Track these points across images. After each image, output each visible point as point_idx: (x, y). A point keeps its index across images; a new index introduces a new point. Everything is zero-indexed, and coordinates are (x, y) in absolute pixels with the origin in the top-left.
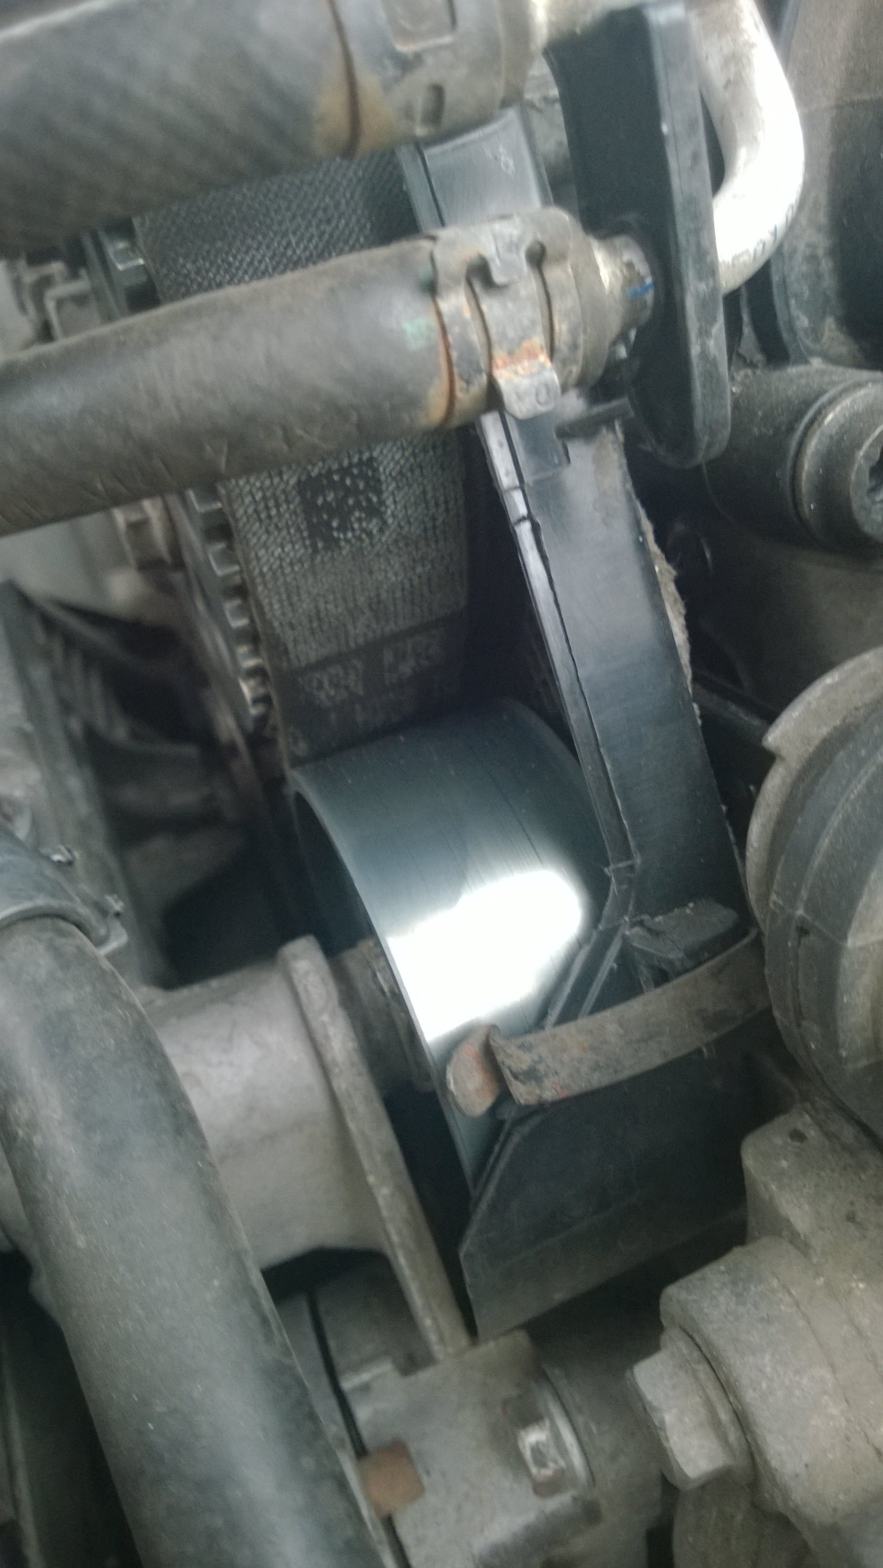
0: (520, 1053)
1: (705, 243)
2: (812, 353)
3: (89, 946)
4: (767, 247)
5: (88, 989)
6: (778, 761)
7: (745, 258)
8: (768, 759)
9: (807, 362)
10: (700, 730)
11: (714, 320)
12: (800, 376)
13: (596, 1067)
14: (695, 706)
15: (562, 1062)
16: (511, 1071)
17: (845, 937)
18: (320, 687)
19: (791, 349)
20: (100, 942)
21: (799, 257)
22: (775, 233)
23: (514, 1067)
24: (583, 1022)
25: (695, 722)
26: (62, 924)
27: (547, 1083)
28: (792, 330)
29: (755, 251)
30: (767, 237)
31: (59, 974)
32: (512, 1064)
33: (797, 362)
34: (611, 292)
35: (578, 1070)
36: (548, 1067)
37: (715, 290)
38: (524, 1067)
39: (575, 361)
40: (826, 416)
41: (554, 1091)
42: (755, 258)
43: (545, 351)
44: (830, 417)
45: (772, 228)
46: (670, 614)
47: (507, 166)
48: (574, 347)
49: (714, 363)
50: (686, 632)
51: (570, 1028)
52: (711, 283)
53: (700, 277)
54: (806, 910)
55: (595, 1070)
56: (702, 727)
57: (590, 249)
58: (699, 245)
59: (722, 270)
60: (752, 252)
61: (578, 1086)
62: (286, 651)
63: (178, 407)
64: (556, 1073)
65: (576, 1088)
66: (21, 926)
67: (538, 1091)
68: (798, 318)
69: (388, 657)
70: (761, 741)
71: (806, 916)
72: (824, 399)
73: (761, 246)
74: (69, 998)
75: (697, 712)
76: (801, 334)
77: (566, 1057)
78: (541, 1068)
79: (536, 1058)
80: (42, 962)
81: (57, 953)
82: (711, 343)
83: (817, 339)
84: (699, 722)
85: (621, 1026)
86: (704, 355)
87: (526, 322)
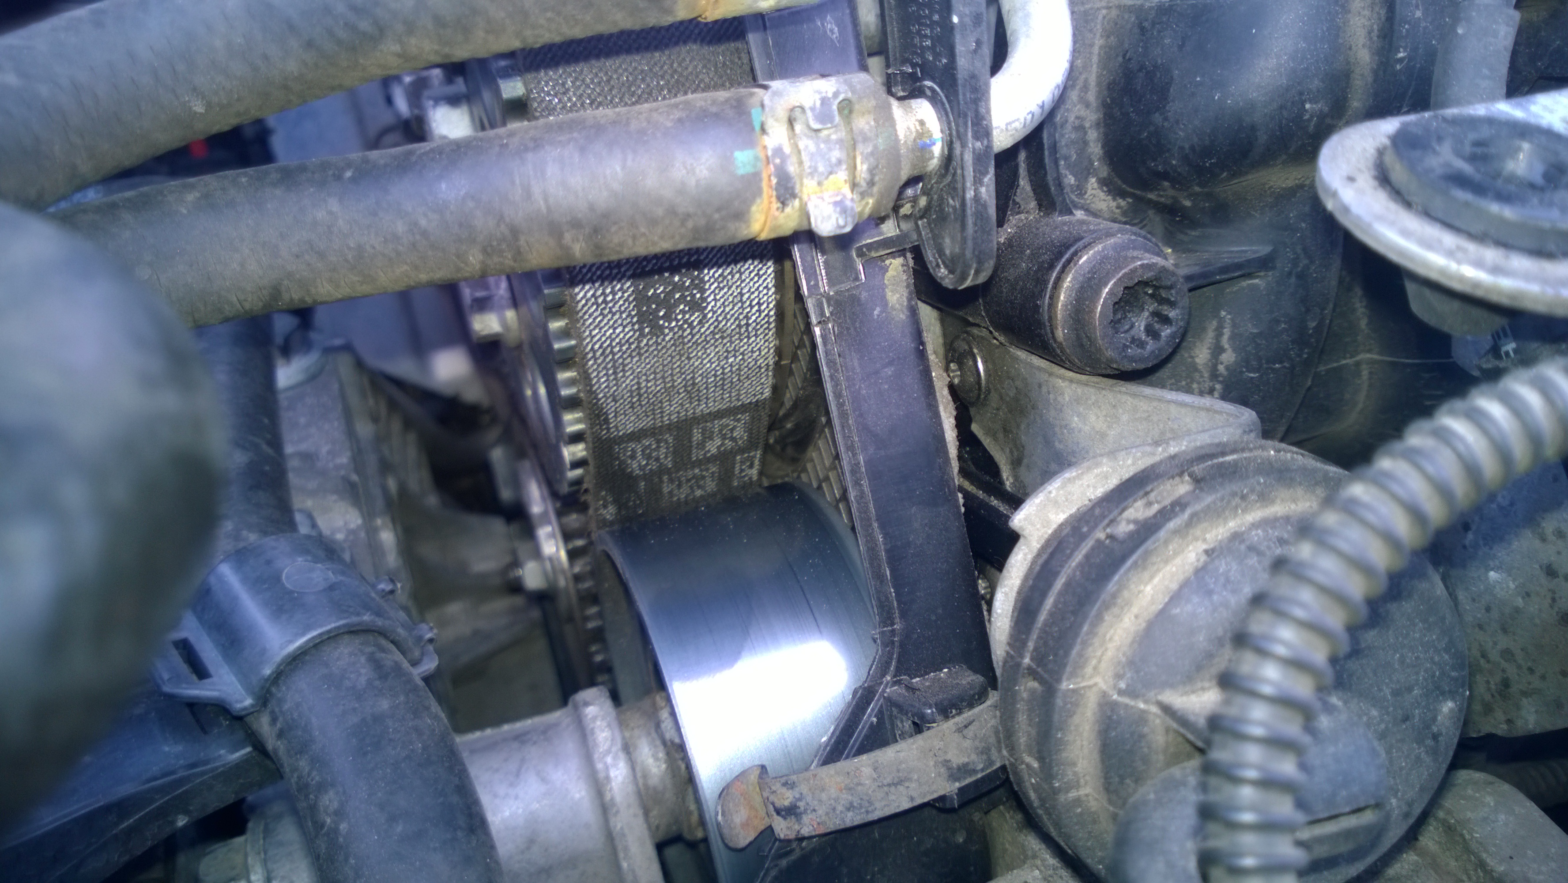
0: (784, 790)
1: (982, 111)
2: (1076, 207)
3: (406, 664)
4: (1036, 117)
5: (402, 698)
6: (1021, 540)
7: (1017, 125)
8: (1013, 538)
9: (1071, 213)
10: (963, 517)
11: (987, 173)
12: (1065, 224)
13: (850, 807)
14: (960, 495)
15: (820, 801)
16: (774, 806)
17: (1059, 681)
18: (633, 457)
19: (1058, 200)
20: (415, 663)
21: (1069, 127)
22: (1042, 107)
23: (778, 805)
24: (842, 765)
25: (958, 507)
26: (383, 642)
27: (805, 819)
28: (1060, 185)
29: (1025, 119)
30: (1034, 108)
31: (377, 683)
32: (776, 800)
33: (1062, 213)
34: (905, 142)
35: (834, 809)
36: (808, 804)
37: (989, 147)
38: (787, 803)
39: (872, 195)
40: (1081, 257)
41: (811, 828)
42: (1024, 126)
43: (848, 185)
44: (1084, 258)
45: (1040, 103)
46: (943, 414)
47: (832, 31)
48: (871, 183)
49: (985, 206)
50: (956, 430)
51: (831, 768)
52: (985, 142)
53: (976, 137)
54: (1032, 659)
55: (848, 809)
56: (964, 514)
57: (889, 107)
58: (977, 111)
59: (995, 133)
60: (1022, 120)
61: (834, 824)
62: (606, 421)
63: (546, 201)
64: (814, 810)
65: (832, 826)
66: (346, 636)
67: (797, 827)
68: (1066, 175)
69: (697, 435)
70: (1007, 521)
71: (1032, 664)
72: (1080, 244)
73: (1030, 115)
74: (384, 704)
75: (961, 501)
76: (1067, 190)
77: (824, 796)
78: (801, 804)
79: (797, 796)
80: (363, 671)
81: (377, 665)
82: (983, 190)
83: (1081, 195)
84: (963, 510)
85: (875, 769)
86: (977, 198)
87: (834, 160)
